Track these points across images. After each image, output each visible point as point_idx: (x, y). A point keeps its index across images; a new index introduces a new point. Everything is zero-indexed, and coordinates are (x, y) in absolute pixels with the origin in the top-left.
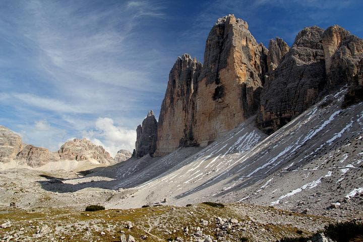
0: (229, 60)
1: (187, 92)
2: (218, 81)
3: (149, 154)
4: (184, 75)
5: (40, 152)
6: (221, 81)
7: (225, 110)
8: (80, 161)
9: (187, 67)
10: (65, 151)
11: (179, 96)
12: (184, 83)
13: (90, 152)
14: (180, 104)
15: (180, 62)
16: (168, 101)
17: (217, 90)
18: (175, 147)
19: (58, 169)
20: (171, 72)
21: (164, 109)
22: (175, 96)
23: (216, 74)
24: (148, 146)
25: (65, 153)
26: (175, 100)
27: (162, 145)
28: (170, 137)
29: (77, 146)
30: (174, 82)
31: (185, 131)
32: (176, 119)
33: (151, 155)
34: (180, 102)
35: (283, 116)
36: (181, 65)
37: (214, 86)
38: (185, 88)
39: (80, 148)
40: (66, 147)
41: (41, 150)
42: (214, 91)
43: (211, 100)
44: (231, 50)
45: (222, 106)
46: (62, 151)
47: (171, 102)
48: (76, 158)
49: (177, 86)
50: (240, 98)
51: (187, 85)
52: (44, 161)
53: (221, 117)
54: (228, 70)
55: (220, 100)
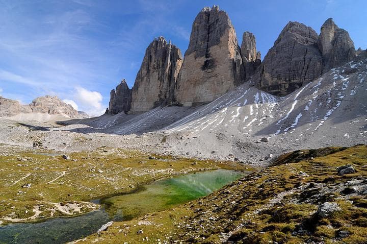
0: (221, 39)
1: (162, 66)
2: (207, 56)
3: (123, 112)
4: (160, 53)
5: (9, 103)
6: (211, 56)
7: (212, 79)
8: (52, 115)
9: (163, 46)
10: (37, 105)
11: (155, 68)
12: (160, 59)
13: (61, 108)
14: (155, 75)
15: (156, 43)
16: (144, 71)
17: (206, 63)
18: (149, 107)
19: (31, 120)
20: (148, 49)
21: (139, 77)
22: (151, 69)
23: (205, 50)
24: (122, 106)
25: (37, 107)
26: (151, 72)
27: (136, 106)
28: (145, 100)
29: (49, 102)
30: (151, 57)
31: (159, 96)
32: (151, 86)
33: (126, 113)
34: (156, 74)
35: (292, 81)
36: (157, 44)
37: (203, 60)
38: (161, 63)
39: (53, 104)
40: (38, 101)
41: (11, 101)
42: (203, 63)
43: (199, 70)
44: (226, 31)
45: (209, 76)
46: (34, 105)
47: (147, 73)
48: (49, 112)
49: (153, 60)
50: (231, 70)
51: (163, 61)
52: (14, 112)
53: (207, 84)
54: (220, 47)
55: (210, 70)
